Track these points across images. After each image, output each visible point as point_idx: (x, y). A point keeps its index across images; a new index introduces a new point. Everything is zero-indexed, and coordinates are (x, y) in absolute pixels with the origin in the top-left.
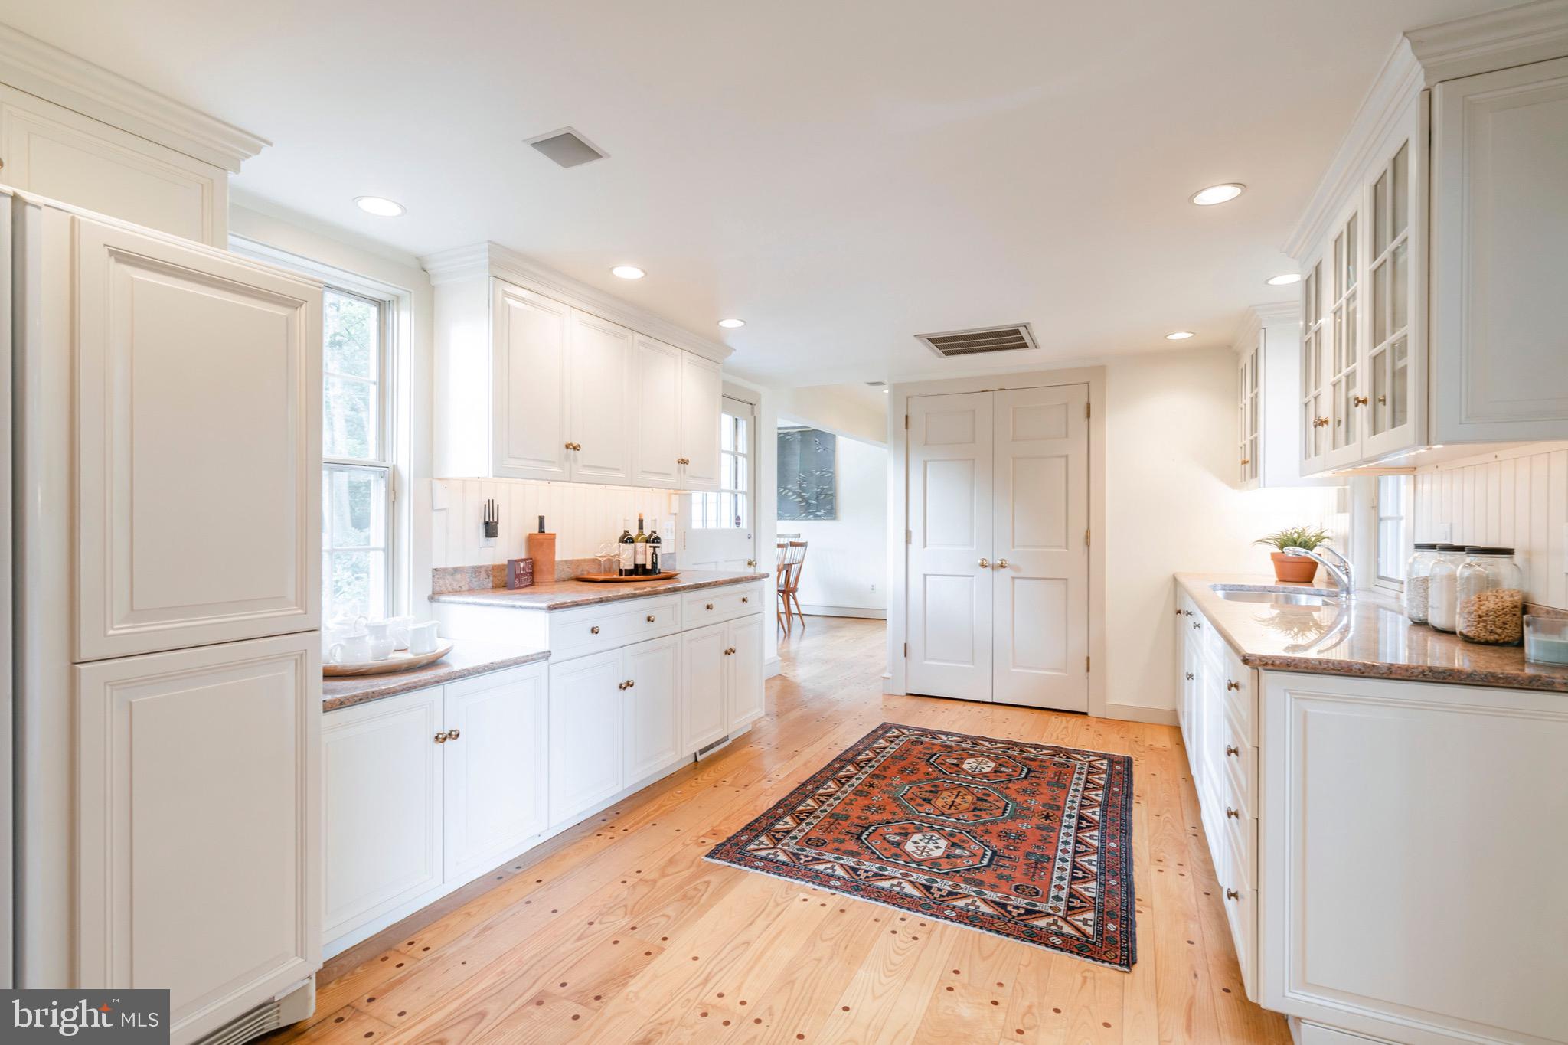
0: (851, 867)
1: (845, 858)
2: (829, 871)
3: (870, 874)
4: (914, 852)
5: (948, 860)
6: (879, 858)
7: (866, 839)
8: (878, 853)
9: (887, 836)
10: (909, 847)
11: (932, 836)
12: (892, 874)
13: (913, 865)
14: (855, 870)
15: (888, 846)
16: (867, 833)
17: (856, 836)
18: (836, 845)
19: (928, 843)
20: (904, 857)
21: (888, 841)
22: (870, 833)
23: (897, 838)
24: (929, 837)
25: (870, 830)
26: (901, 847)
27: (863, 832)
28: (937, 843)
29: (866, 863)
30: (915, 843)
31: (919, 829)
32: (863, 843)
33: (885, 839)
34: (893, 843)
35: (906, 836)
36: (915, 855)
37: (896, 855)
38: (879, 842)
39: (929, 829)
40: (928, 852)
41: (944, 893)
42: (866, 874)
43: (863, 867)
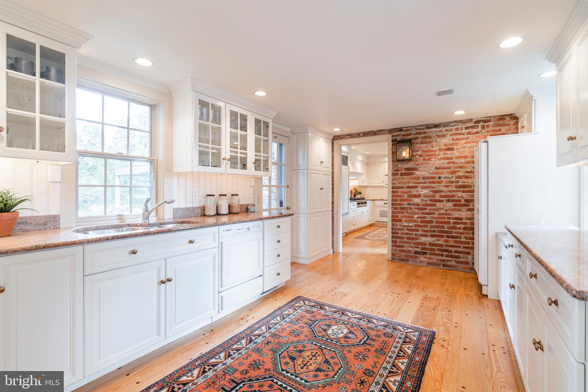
0: (371, 323)
1: (374, 327)
2: (379, 321)
3: (363, 320)
4: (344, 328)
5: (331, 324)
6: (359, 326)
7: (365, 336)
8: (360, 329)
9: (355, 337)
10: (345, 331)
11: (333, 336)
12: (355, 319)
13: (346, 323)
14: (369, 321)
15: (355, 332)
16: (365, 339)
17: (370, 338)
18: (379, 333)
19: (336, 332)
20: (348, 326)
21: (354, 334)
22: (363, 339)
23: (350, 335)
24: (335, 335)
25: (363, 341)
26: (349, 331)
27: (367, 340)
28: (333, 332)
29: (364, 324)
30: (342, 333)
31: (338, 340)
32: (366, 334)
33: (356, 336)
34: (353, 333)
35: (346, 337)
36: (344, 327)
37: (352, 327)
38: (359, 334)
39: (333, 340)
40: (338, 328)
41: (338, 312)
42: (365, 320)
43: (366, 323)
